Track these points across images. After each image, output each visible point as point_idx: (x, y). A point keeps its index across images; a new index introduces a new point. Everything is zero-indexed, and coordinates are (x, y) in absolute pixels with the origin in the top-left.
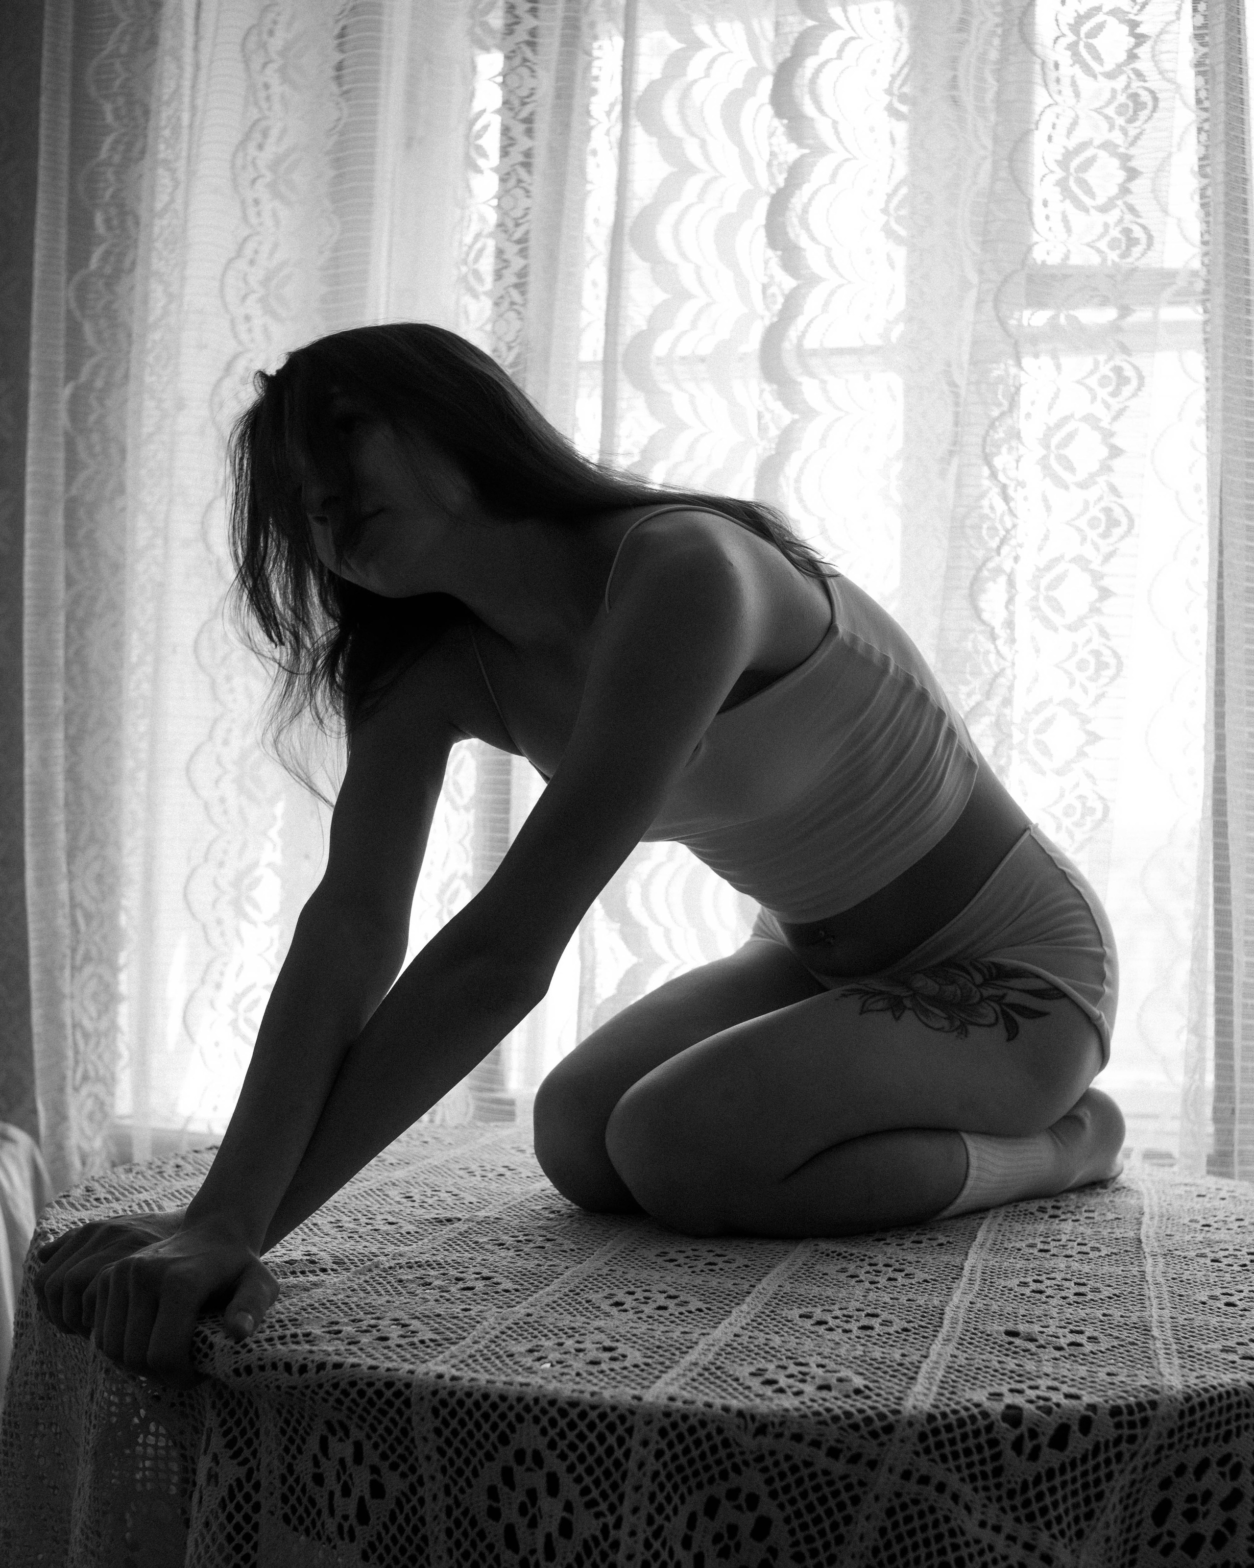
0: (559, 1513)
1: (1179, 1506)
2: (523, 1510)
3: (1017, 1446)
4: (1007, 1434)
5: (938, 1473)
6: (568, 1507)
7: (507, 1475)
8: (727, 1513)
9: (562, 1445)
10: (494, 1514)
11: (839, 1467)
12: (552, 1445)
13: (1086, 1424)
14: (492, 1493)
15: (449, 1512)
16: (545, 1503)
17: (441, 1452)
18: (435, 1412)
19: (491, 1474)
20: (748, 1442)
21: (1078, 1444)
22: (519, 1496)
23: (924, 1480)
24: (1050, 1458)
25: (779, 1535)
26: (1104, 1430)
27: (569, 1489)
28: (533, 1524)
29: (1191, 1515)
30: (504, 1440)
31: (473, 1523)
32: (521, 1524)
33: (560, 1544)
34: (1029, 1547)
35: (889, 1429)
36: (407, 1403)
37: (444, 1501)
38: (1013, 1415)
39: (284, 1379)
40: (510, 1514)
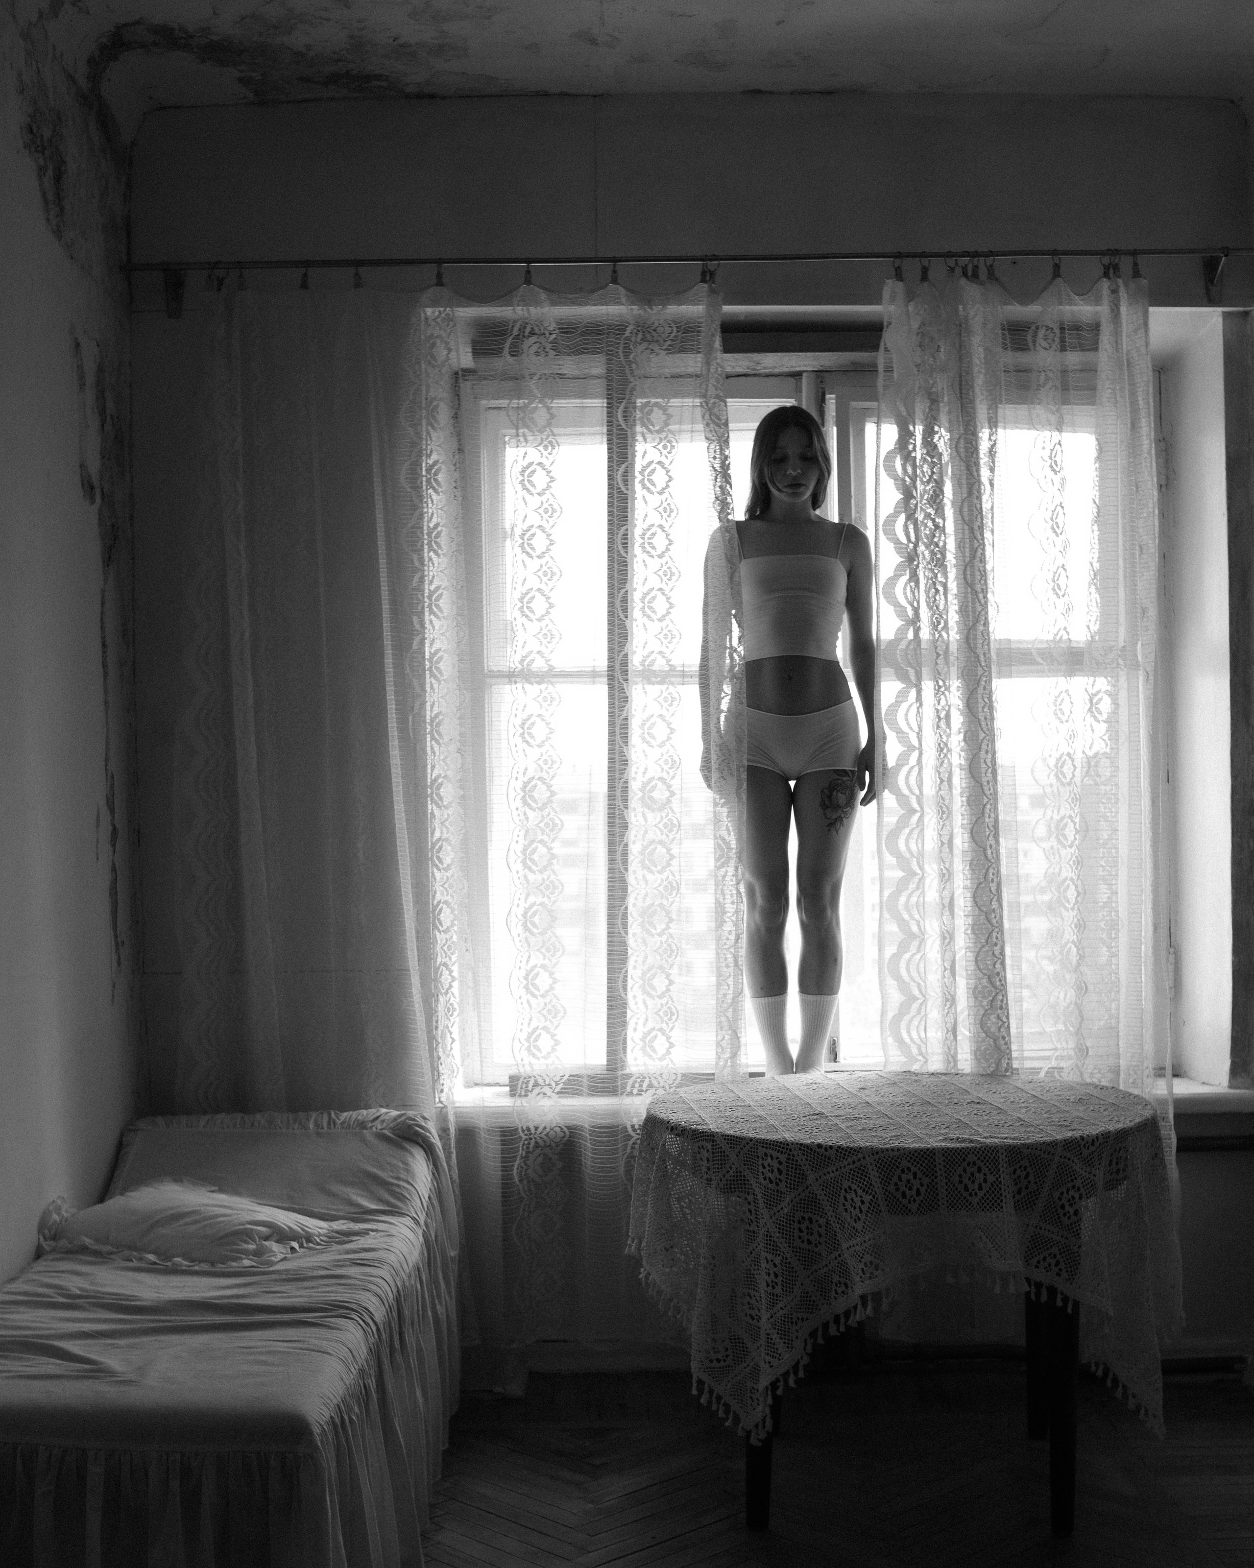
0: (982, 1177)
1: (1114, 1161)
2: (970, 1179)
3: (1084, 1146)
4: (1083, 1143)
5: (1068, 1155)
6: (985, 1175)
7: (965, 1170)
8: (1018, 1172)
9: (982, 1158)
10: (961, 1182)
11: (1046, 1156)
12: (979, 1159)
13: (1097, 1138)
14: (960, 1176)
15: (946, 1184)
16: (977, 1175)
17: (945, 1166)
18: (943, 1155)
19: (960, 1170)
20: (1026, 1151)
21: (1097, 1144)
22: (969, 1175)
23: (1065, 1157)
24: (1092, 1149)
25: (1031, 1178)
26: (1101, 1140)
27: (985, 1170)
28: (973, 1182)
29: (1117, 1164)
30: (964, 1160)
31: (954, 1186)
32: (969, 1183)
33: (983, 1185)
34: (1090, 1173)
35: (1056, 1144)
36: (934, 1154)
37: (945, 1181)
38: (1082, 1138)
39: (891, 1154)
40: (966, 1180)
